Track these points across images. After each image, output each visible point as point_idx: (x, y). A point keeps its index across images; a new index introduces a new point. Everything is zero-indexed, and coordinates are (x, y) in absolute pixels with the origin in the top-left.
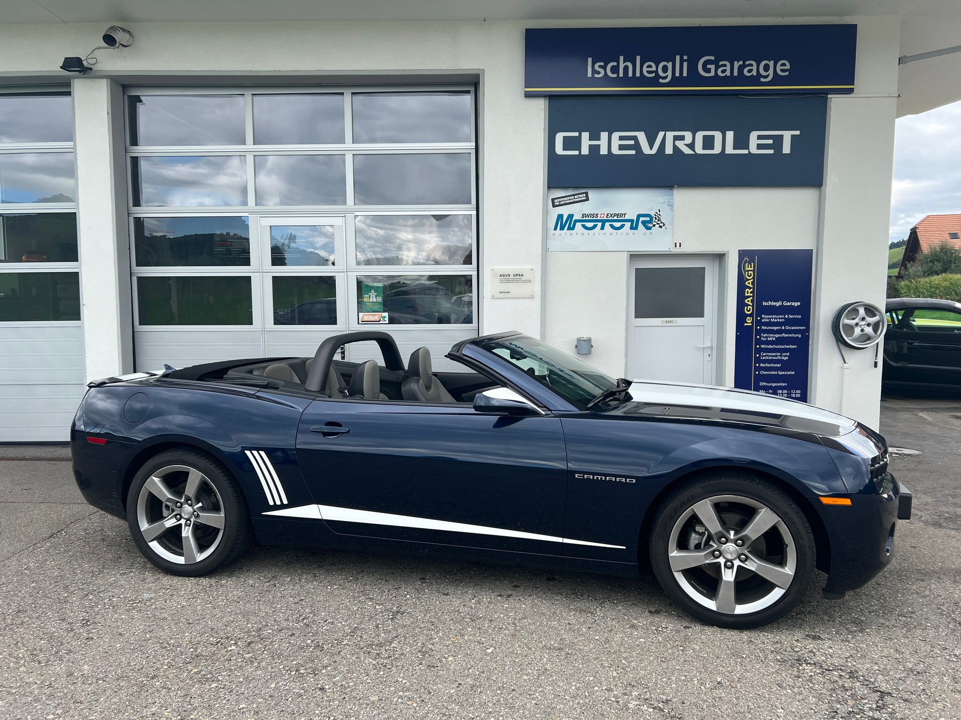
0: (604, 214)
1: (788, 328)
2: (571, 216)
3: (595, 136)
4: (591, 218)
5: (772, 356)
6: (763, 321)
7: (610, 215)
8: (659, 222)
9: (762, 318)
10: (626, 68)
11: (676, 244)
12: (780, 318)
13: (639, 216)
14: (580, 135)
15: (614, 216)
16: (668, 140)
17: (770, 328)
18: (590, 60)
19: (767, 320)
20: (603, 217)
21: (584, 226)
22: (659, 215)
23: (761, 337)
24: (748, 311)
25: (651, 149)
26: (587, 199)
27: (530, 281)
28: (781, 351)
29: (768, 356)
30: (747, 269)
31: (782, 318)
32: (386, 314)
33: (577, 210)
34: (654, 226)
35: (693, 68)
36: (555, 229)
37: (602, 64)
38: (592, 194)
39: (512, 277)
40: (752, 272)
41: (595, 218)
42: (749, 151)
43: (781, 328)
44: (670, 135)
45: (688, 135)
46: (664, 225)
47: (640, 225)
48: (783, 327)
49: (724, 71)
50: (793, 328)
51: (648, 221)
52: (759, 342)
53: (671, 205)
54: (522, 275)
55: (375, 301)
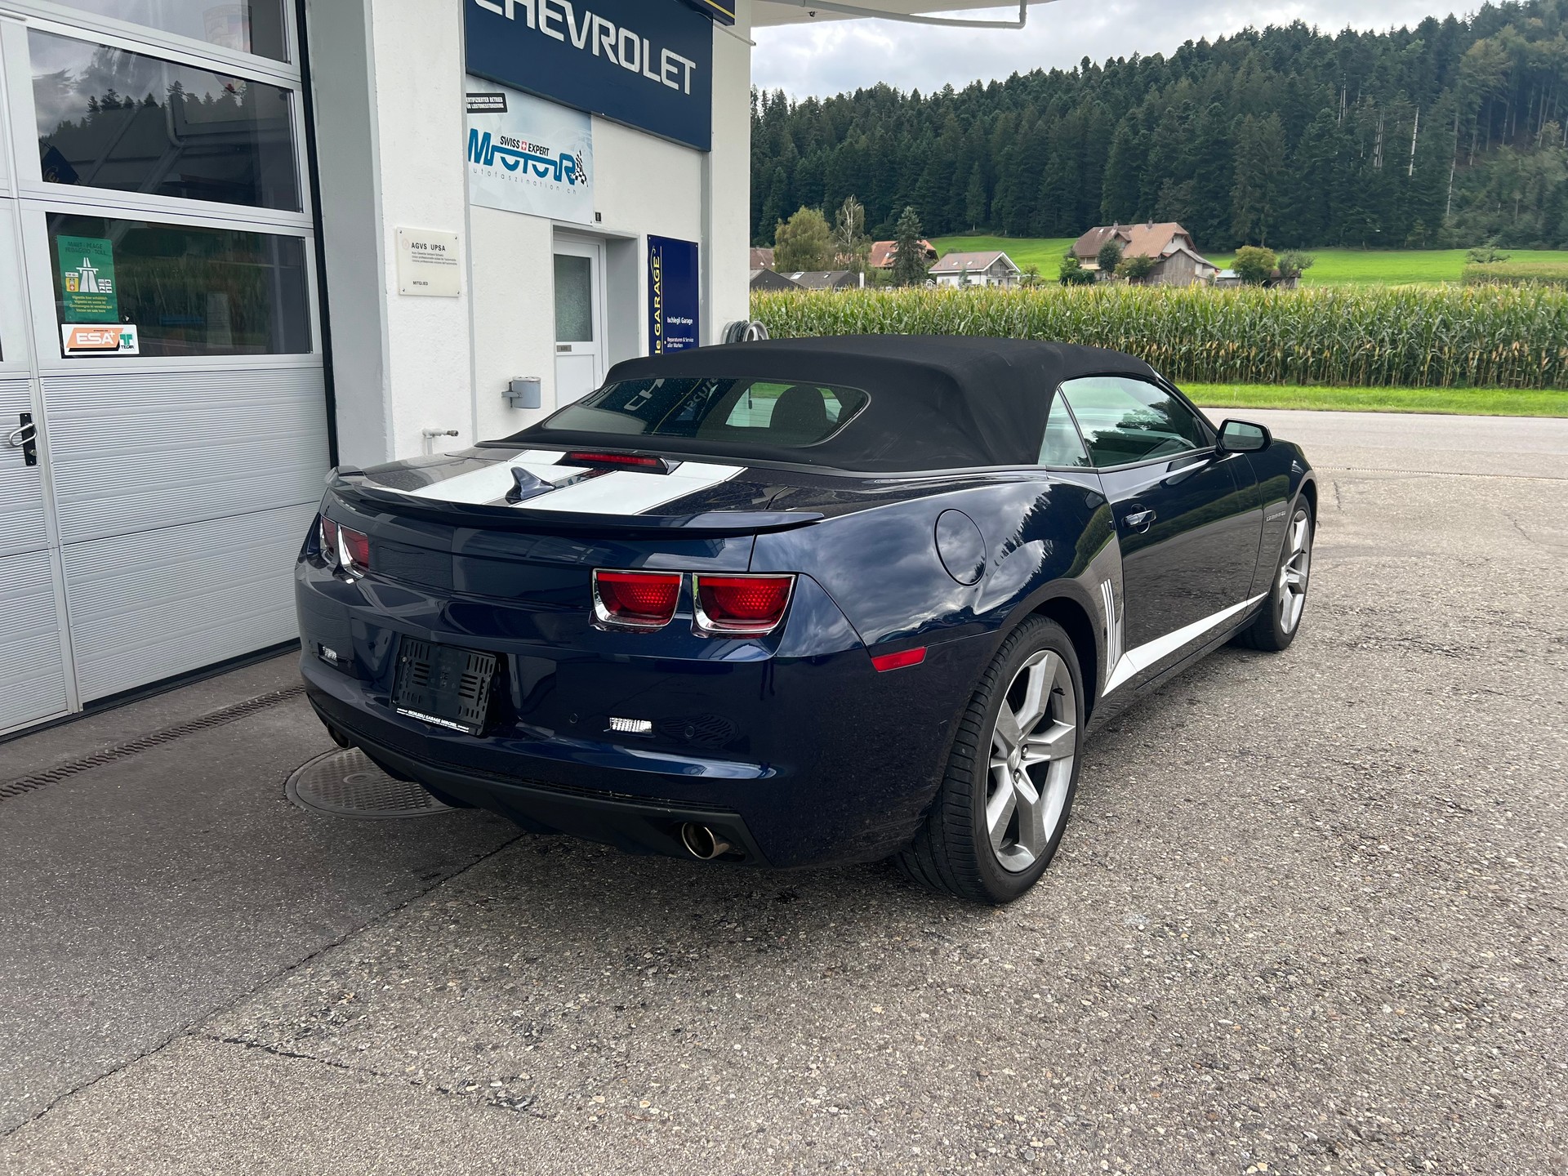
0: (526, 143)
2: (487, 137)
4: (512, 148)
7: (532, 147)
8: (582, 174)
9: (667, 343)
11: (596, 214)
13: (562, 157)
16: (595, 30)
20: (525, 149)
21: (504, 161)
22: (581, 160)
24: (657, 331)
25: (579, 40)
26: (505, 109)
27: (453, 262)
30: (655, 266)
32: (132, 329)
34: (577, 179)
36: (469, 158)
38: (512, 99)
39: (428, 249)
40: (658, 272)
41: (515, 149)
42: (661, 78)
44: (596, 22)
45: (612, 30)
46: (586, 179)
47: (564, 175)
51: (569, 169)
53: (590, 147)
54: (443, 248)
55: (94, 289)
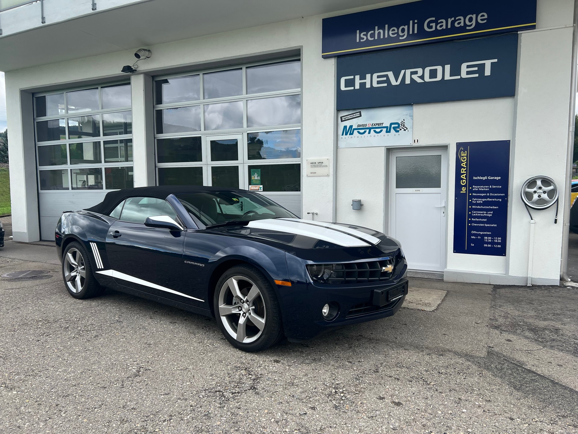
0: (370, 124)
1: (492, 194)
2: (351, 127)
3: (363, 77)
4: (363, 127)
5: (480, 214)
6: (474, 189)
7: (374, 125)
8: (404, 127)
9: (473, 188)
10: (379, 33)
11: (415, 140)
12: (486, 188)
13: (391, 124)
14: (354, 77)
15: (376, 125)
16: (407, 75)
17: (479, 194)
18: (358, 31)
19: (476, 189)
20: (370, 126)
21: (359, 132)
22: (404, 122)
23: (472, 201)
24: (463, 183)
25: (397, 82)
26: (361, 116)
27: (326, 166)
28: (487, 210)
29: (477, 213)
30: (462, 155)
31: (487, 188)
32: (262, 186)
33: (354, 123)
34: (401, 130)
35: (421, 27)
36: (343, 135)
37: (365, 33)
38: (363, 112)
39: (317, 164)
40: (466, 157)
41: (365, 127)
42: (461, 77)
43: (487, 194)
44: (408, 72)
45: (420, 71)
46: (407, 129)
47: (392, 130)
48: (488, 194)
49: (441, 26)
50: (495, 195)
51: (397, 127)
52: (471, 204)
53: (412, 116)
54: (323, 163)
55: (257, 179)
